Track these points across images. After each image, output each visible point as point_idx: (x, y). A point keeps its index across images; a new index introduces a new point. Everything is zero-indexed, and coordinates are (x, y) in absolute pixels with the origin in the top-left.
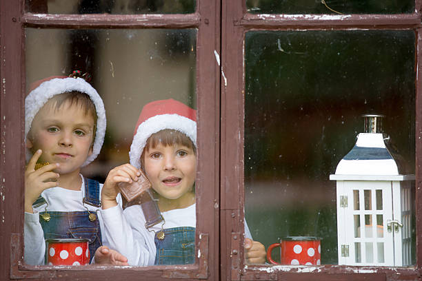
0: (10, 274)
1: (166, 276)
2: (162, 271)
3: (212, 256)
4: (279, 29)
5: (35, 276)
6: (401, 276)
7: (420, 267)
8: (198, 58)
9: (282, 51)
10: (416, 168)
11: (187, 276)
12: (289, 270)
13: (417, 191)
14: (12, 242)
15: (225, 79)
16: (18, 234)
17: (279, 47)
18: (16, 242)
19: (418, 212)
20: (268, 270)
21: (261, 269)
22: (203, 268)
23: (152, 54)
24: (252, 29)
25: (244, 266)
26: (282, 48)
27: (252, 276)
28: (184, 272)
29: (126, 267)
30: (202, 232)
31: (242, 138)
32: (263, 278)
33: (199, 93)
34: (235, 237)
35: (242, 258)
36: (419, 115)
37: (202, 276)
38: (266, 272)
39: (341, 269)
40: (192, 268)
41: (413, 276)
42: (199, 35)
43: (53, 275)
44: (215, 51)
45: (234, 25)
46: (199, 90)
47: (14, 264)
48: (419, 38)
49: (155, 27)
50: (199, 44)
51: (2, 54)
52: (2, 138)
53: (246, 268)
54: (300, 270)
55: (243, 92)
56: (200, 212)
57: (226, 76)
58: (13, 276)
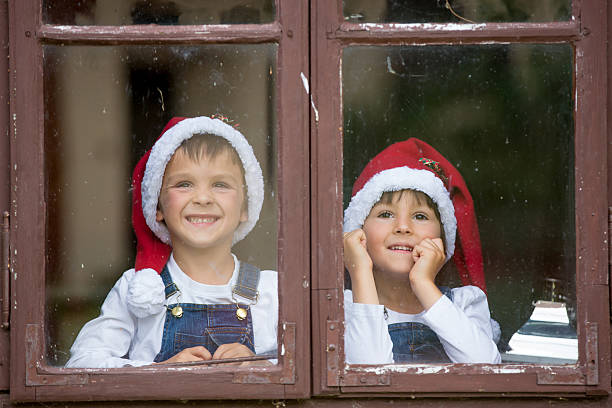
0: (25, 380)
1: (238, 381)
2: (232, 374)
3: (301, 352)
4: (389, 43)
5: (60, 382)
6: (557, 377)
7: (582, 364)
8: (279, 84)
9: (393, 72)
10: (577, 230)
11: (267, 381)
12: (405, 370)
13: (578, 262)
14: (27, 336)
15: (317, 112)
16: (36, 325)
17: (389, 67)
18: (33, 336)
19: (579, 289)
20: (377, 371)
21: (367, 370)
22: (288, 369)
23: (216, 79)
24: (352, 44)
25: (344, 366)
26: (393, 68)
27: (355, 379)
28: (263, 375)
29: (184, 369)
30: (287, 320)
31: (339, 192)
32: (372, 382)
33: (281, 132)
34: (332, 327)
35: (342, 355)
36: (579, 159)
37: (287, 380)
38: (374, 374)
39: (476, 368)
40: (274, 369)
41: (574, 376)
42: (280, 52)
43: (84, 381)
44: (302, 74)
45: (328, 38)
46: (280, 127)
47: (31, 366)
48: (578, 54)
49: (219, 42)
50: (280, 65)
51: (11, 80)
52: (13, 194)
53: (347, 368)
54: (420, 371)
55: (341, 129)
56: (283, 293)
57: (317, 108)
58: (29, 382)
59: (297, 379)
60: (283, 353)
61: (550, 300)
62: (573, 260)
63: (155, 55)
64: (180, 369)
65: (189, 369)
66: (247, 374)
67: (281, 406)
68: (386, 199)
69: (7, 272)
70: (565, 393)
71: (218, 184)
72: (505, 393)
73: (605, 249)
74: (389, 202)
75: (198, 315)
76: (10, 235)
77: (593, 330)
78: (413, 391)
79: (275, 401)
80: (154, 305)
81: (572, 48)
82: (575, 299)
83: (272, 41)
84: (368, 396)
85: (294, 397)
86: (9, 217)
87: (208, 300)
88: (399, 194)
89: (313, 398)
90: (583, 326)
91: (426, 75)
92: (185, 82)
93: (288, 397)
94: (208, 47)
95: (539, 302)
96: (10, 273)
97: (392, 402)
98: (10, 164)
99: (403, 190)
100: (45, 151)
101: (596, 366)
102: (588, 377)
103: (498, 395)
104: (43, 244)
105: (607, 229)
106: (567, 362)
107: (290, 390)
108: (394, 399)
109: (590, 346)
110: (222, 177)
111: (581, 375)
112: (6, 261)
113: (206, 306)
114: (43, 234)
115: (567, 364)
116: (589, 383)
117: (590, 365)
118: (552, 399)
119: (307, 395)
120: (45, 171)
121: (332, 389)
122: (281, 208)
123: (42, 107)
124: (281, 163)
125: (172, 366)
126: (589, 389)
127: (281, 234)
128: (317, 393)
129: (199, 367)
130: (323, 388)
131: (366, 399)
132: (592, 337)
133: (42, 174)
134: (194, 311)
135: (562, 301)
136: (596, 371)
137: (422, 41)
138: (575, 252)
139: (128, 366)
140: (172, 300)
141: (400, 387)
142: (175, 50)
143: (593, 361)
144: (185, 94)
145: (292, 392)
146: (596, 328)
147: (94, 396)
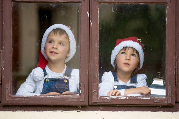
1: (68, 100)
2: (66, 98)
3: (86, 92)
5: (16, 100)
6: (160, 100)
7: (167, 97)
8: (81, 14)
9: (114, 12)
10: (166, 58)
11: (76, 100)
12: (116, 98)
13: (166, 67)
14: (7, 86)
15: (91, 23)
16: (9, 83)
17: (113, 10)
18: (8, 86)
19: (166, 75)
20: (108, 98)
21: (105, 98)
22: (82, 97)
23: (62, 13)
24: (102, 4)
25: (98, 96)
26: (114, 11)
27: (101, 100)
28: (75, 98)
29: (52, 96)
30: (82, 83)
31: (98, 46)
32: (106, 101)
33: (81, 28)
34: (95, 85)
35: (98, 93)
36: (167, 38)
37: (81, 100)
38: (107, 99)
39: (136, 98)
40: (78, 97)
41: (164, 100)
42: (81, 6)
43: (23, 99)
44: (87, 12)
45: (95, 2)
46: (81, 27)
47: (8, 95)
48: (167, 7)
49: (63, 2)
50: (81, 9)
51: (3, 12)
52: (3, 45)
53: (99, 97)
54: (120, 98)
55: (98, 28)
56: (81, 75)
57: (92, 22)
58: (7, 100)
59: (84, 100)
60: (80, 92)
61: (158, 78)
62: (165, 67)
63: (45, 6)
64: (51, 97)
65: (54, 96)
66: (70, 98)
67: (80, 108)
68: (124, 49)
69: (1, 68)
70: (162, 105)
71: (60, 43)
72: (145, 105)
73: (174, 64)
74: (125, 50)
75: (53, 82)
76: (2, 57)
77: (170, 87)
78: (118, 104)
79: (78, 106)
80: (40, 77)
81: (165, 6)
82: (165, 78)
83: (79, 2)
84: (105, 105)
85: (84, 105)
86: (2, 52)
87: (56, 77)
88: (128, 48)
89: (89, 105)
90: (167, 86)
91: (123, 13)
92: (54, 14)
93: (82, 105)
94: (60, 4)
95: (155, 79)
96: (2, 68)
97: (112, 107)
98: (2, 36)
99: (130, 47)
100: (13, 33)
101: (171, 97)
102: (168, 101)
103: (143, 105)
104: (12, 60)
105: (175, 58)
106: (163, 96)
107: (82, 103)
108: (113, 106)
109: (169, 92)
110: (62, 41)
111: (166, 100)
112: (1, 65)
113: (55, 79)
114: (12, 57)
115: (162, 97)
116: (169, 102)
117: (169, 97)
118: (158, 107)
119: (87, 104)
120: (13, 39)
121: (95, 103)
122: (81, 50)
123: (12, 20)
124: (81, 37)
125: (48, 96)
126: (169, 104)
127: (81, 58)
129: (56, 96)
130: (92, 103)
131: (104, 106)
132: (170, 89)
133: (12, 39)
134: (52, 80)
135: (161, 78)
136: (171, 99)
137: (123, 3)
138: (165, 64)
139: (36, 95)
140: (46, 77)
141: (114, 103)
142: (51, 4)
143: (170, 96)
144: (53, 17)
145: (83, 104)
146: (171, 86)
147: (26, 104)
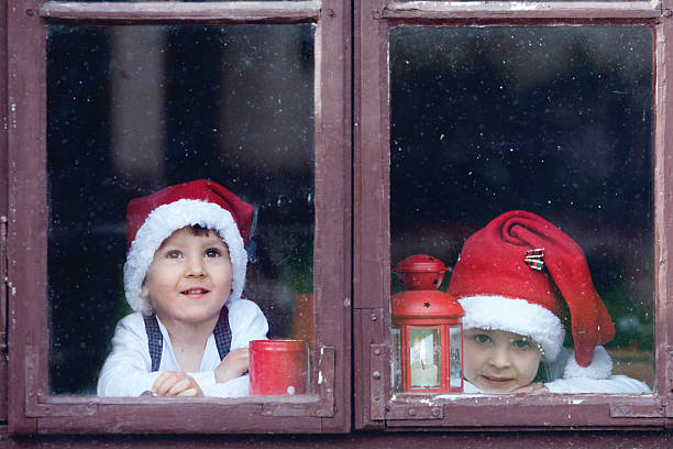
0: (24, 410)
1: (269, 413)
2: (262, 404)
3: (340, 381)
4: (444, 25)
5: (64, 413)
6: (633, 408)
7: (660, 394)
11: (301, 413)
14: (27, 361)
20: (427, 403)
21: (417, 401)
22: (326, 400)
24: (401, 25)
25: (390, 396)
27: (403, 411)
30: (324, 344)
31: (386, 196)
32: (422, 415)
34: (377, 352)
35: (389, 384)
37: (324, 413)
38: (424, 405)
40: (310, 400)
41: (651, 408)
43: (92, 412)
45: (374, 18)
47: (32, 394)
48: (659, 39)
49: (249, 22)
51: (10, 65)
52: (11, 197)
53: (393, 398)
56: (321, 313)
58: (29, 413)
59: (336, 411)
60: (320, 382)
66: (279, 405)
69: (4, 286)
72: (573, 427)
76: (7, 243)
81: (652, 32)
83: (309, 20)
85: (332, 432)
86: (6, 223)
89: (355, 433)
90: (662, 350)
93: (324, 431)
96: (7, 287)
97: (444, 437)
98: (8, 158)
102: (667, 408)
103: (566, 429)
107: (328, 423)
108: (449, 434)
109: (670, 374)
111: (659, 406)
112: (3, 274)
114: (45, 243)
116: (668, 415)
117: (670, 395)
119: (347, 430)
121: (377, 423)
123: (45, 96)
126: (668, 422)
128: (359, 426)
130: (367, 422)
137: (482, 22)
145: (330, 426)
